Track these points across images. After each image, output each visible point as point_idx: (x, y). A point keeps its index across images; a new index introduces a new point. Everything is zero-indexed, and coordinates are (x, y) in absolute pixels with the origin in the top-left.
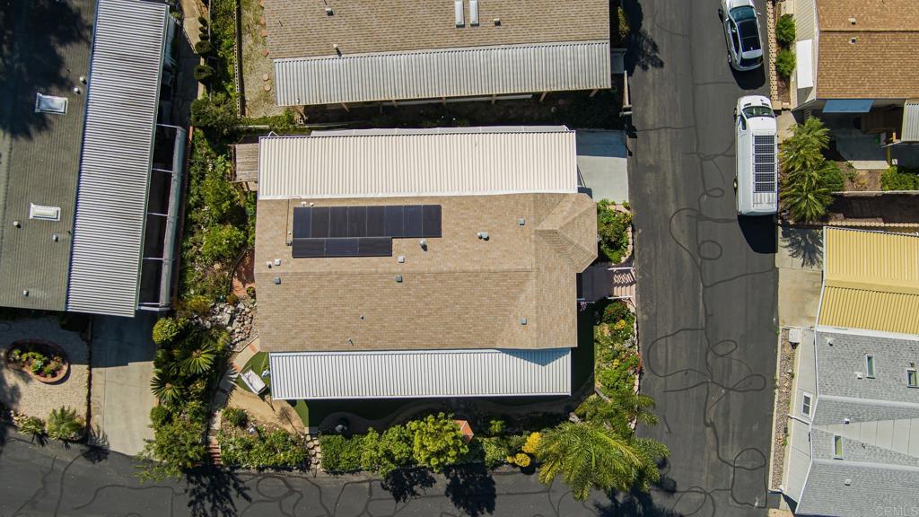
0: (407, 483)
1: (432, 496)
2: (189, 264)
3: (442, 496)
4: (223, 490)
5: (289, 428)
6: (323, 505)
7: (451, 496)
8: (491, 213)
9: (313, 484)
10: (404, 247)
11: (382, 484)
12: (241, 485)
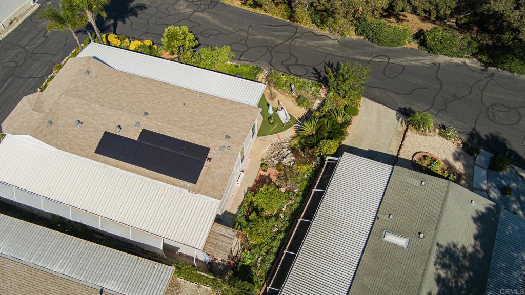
2: (301, 193)
6: (272, 57)
8: (66, 137)
10: (132, 132)
12: (317, 76)
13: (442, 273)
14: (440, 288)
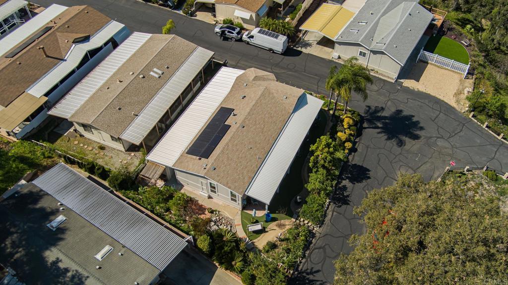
0: (341, 196)
1: (353, 189)
3: (354, 186)
4: (307, 281)
5: (288, 227)
6: (337, 237)
7: (355, 182)
9: (323, 236)
10: (231, 121)
11: (337, 207)
12: (309, 271)
13: (69, 274)
14: (62, 270)
